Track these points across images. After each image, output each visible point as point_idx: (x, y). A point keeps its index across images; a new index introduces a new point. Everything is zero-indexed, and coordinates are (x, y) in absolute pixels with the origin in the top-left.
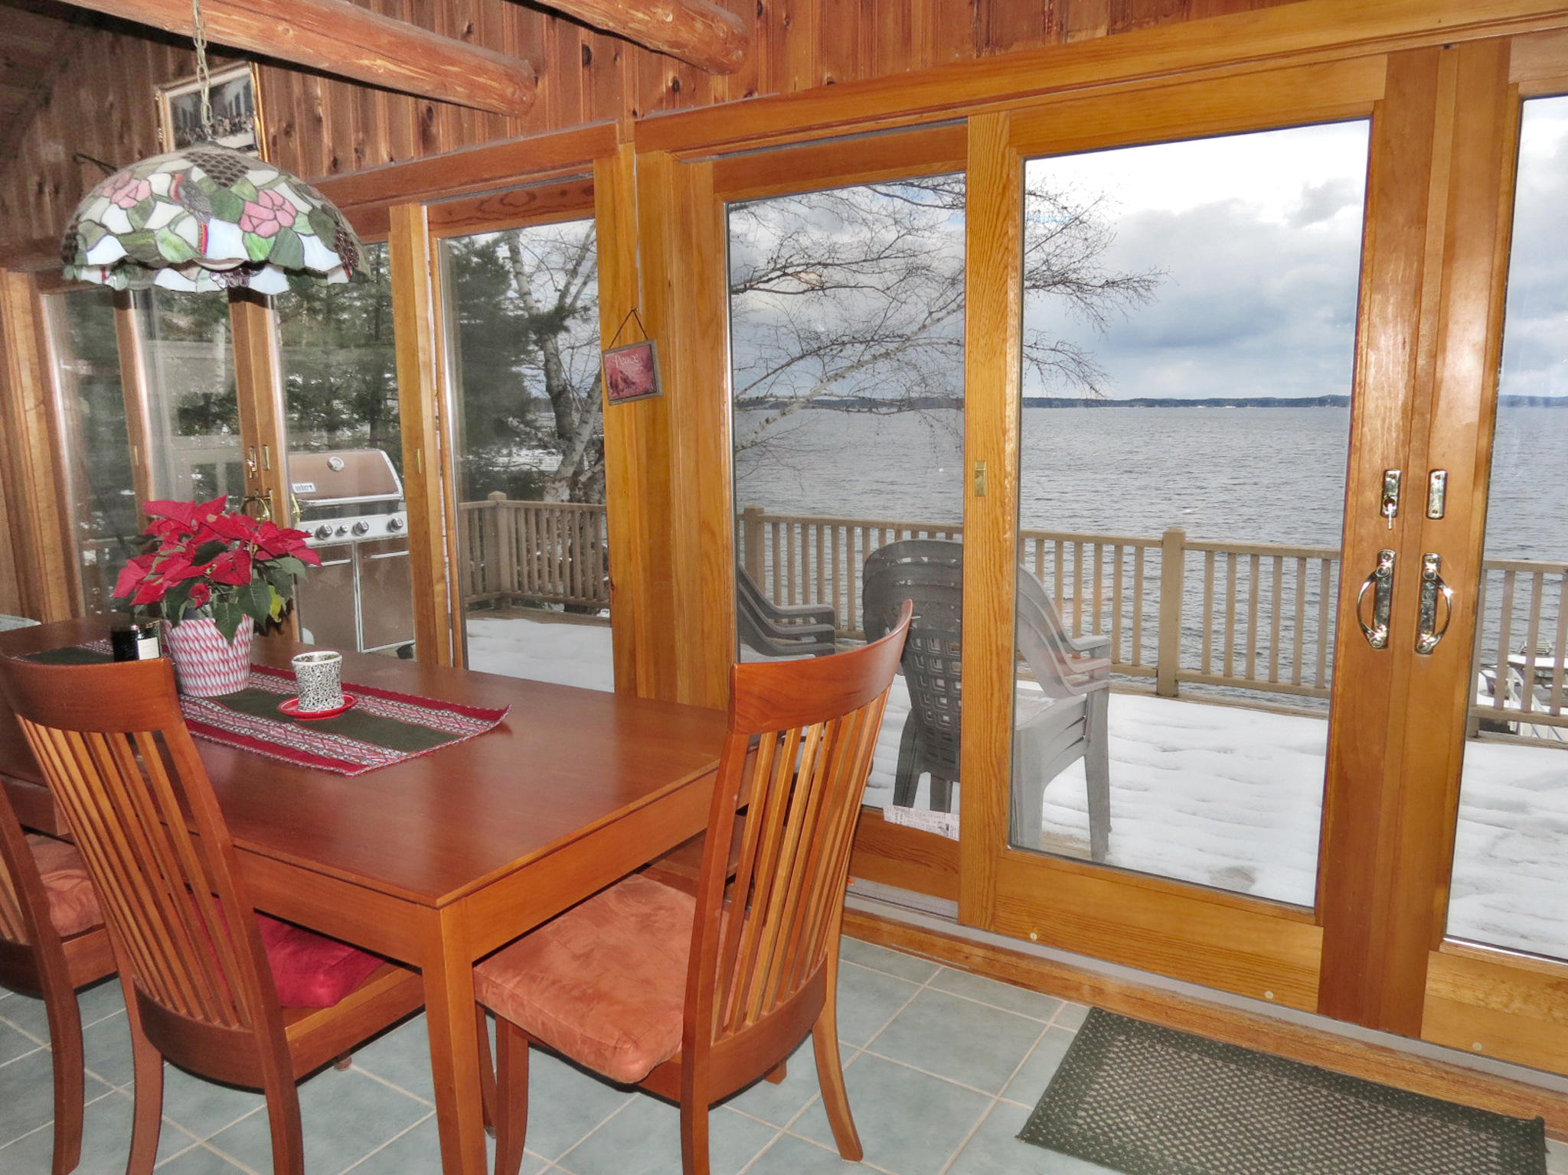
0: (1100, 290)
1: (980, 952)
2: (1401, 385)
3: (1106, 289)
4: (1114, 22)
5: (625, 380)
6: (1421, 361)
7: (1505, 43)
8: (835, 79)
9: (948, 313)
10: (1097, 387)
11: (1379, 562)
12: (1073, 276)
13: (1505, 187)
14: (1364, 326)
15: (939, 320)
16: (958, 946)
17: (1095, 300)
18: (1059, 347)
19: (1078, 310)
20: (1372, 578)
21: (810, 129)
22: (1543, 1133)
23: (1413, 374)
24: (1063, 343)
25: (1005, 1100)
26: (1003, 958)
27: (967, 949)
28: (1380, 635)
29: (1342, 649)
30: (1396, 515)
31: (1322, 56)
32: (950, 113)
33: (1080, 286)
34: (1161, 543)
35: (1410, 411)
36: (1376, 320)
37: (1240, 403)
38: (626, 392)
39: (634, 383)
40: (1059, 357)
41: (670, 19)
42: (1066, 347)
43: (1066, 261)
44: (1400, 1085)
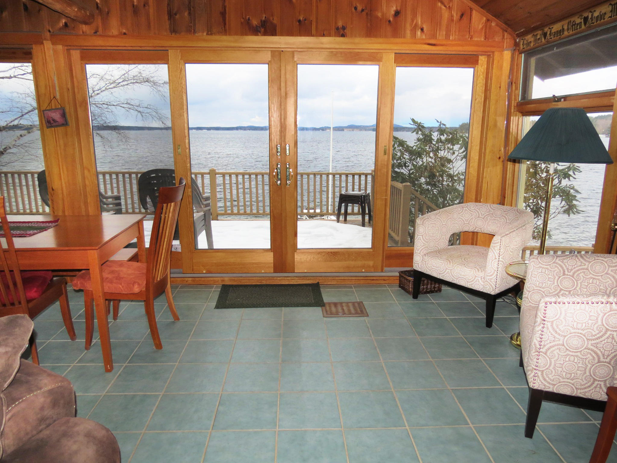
0: (162, 85)
1: (191, 279)
2: (279, 125)
3: (165, 85)
4: (208, 32)
5: (54, 120)
6: (282, 120)
7: (293, 52)
8: (126, 33)
9: (102, 91)
10: (165, 122)
11: (277, 166)
12: (152, 79)
13: (295, 83)
14: (270, 112)
15: (98, 94)
16: (184, 279)
17: (160, 89)
18: (149, 107)
19: (155, 92)
20: (277, 169)
21: (118, 46)
22: (319, 285)
23: (281, 123)
24: (150, 105)
25: (209, 304)
26: (197, 279)
27: (186, 279)
28: (279, 182)
29: (271, 187)
30: (280, 155)
31: (257, 49)
32: (163, 48)
33: (155, 83)
34: (209, 173)
35: (281, 132)
36: (273, 111)
37: (209, 129)
38: (54, 124)
39: (57, 122)
40: (149, 111)
41: (76, 10)
42: (151, 107)
43: (148, 73)
44: (292, 283)
